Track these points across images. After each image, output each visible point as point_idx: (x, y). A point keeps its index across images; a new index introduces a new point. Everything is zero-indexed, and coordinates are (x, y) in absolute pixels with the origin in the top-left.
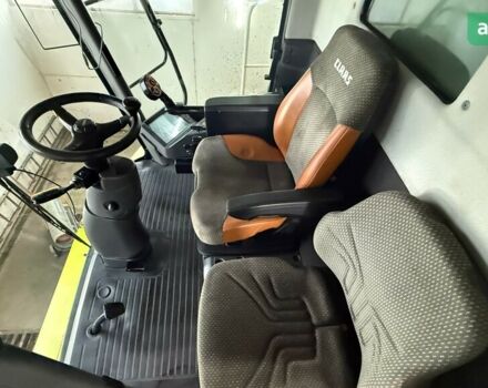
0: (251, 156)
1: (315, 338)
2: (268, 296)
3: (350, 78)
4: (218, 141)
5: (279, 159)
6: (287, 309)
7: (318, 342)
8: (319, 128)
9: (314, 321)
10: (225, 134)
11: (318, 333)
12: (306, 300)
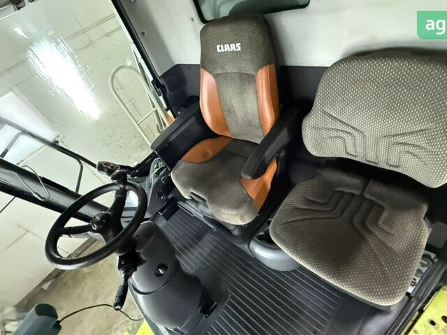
0: (211, 154)
1: (370, 200)
2: (320, 208)
3: (238, 45)
4: (182, 165)
5: (228, 141)
6: (337, 203)
7: (374, 199)
8: (242, 92)
9: (357, 192)
10: (181, 157)
11: (368, 196)
12: (339, 189)
